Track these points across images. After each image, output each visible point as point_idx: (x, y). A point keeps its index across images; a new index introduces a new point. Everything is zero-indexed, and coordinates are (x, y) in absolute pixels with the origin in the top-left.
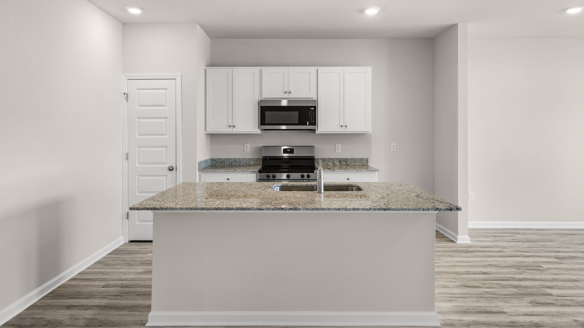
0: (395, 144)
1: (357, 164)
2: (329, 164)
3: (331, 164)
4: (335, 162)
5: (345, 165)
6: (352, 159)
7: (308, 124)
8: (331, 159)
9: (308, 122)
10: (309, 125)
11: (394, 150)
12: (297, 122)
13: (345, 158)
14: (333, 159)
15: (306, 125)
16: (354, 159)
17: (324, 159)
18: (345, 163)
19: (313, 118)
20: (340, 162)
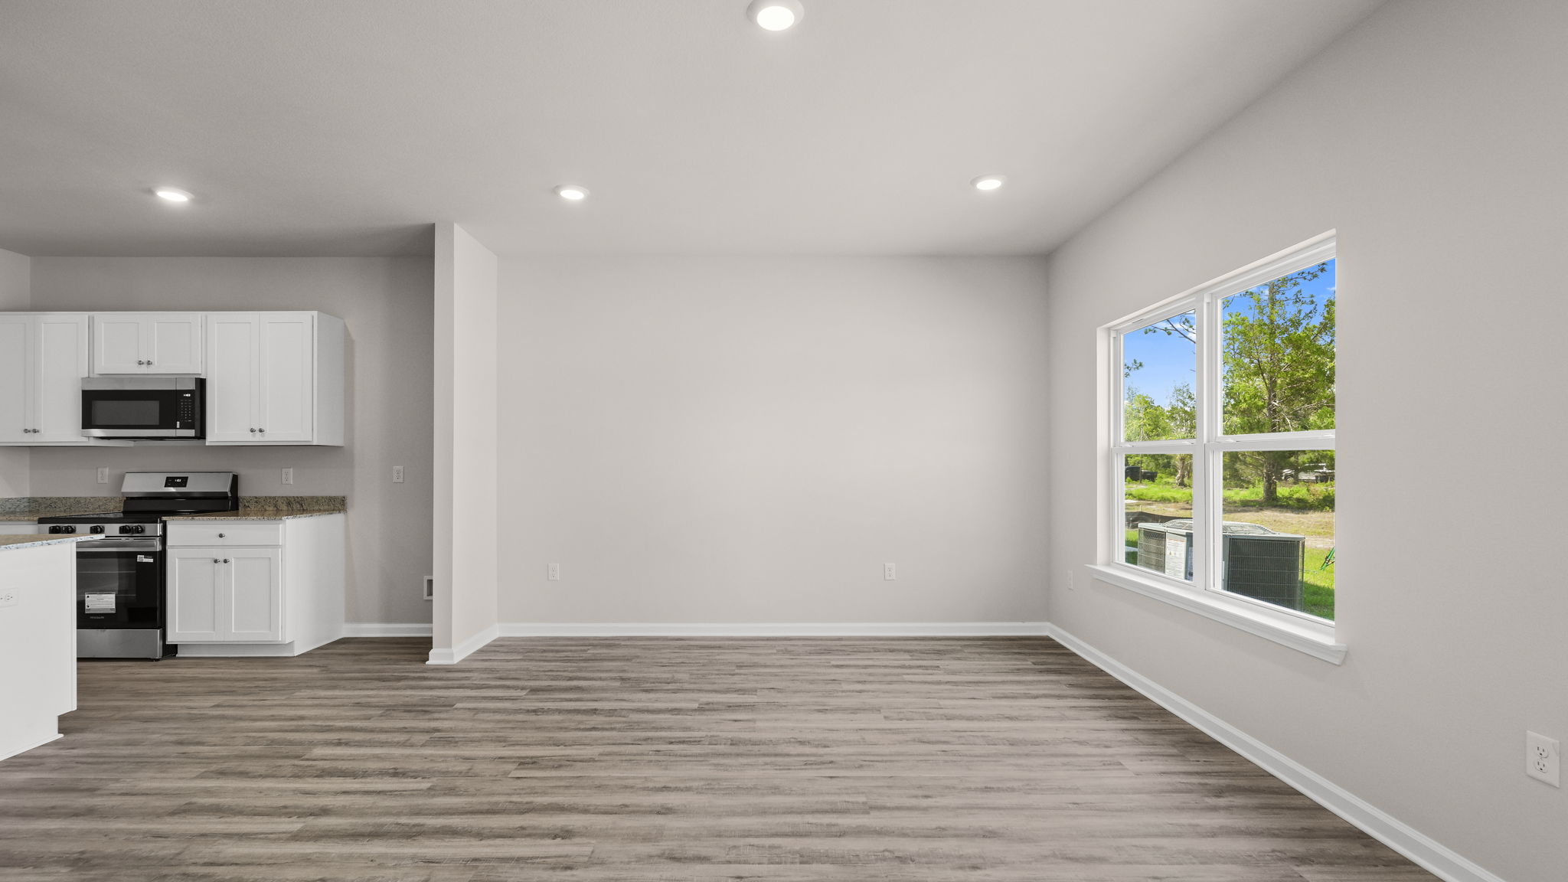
0: (401, 468)
1: (322, 508)
2: (267, 509)
3: (271, 509)
4: (279, 503)
5: (300, 510)
6: (312, 498)
7: (178, 426)
8: (270, 498)
9: (178, 423)
10: (181, 428)
11: (398, 481)
12: (158, 424)
13: (299, 495)
14: (274, 498)
15: (175, 428)
16: (317, 497)
17: (256, 498)
18: (298, 506)
19: (188, 414)
20: (289, 504)
